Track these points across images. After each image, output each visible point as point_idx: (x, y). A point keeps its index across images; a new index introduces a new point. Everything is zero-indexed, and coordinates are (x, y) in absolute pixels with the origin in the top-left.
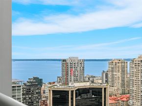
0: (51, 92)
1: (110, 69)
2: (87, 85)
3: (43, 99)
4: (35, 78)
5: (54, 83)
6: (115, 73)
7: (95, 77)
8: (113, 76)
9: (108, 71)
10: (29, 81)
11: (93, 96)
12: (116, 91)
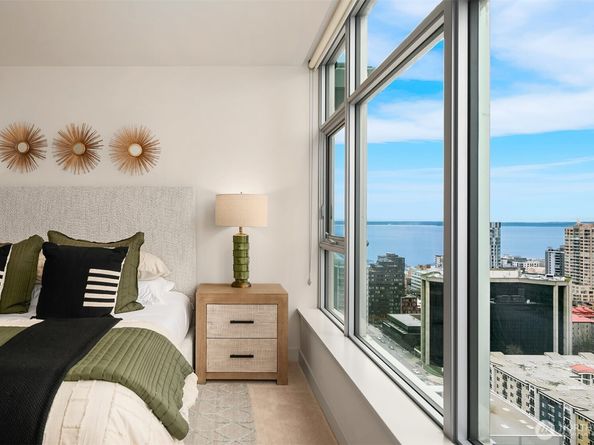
0: (428, 284)
1: (570, 244)
2: (512, 276)
3: (409, 296)
4: (389, 256)
5: (429, 267)
6: (583, 254)
7: (525, 260)
8: (578, 260)
9: (562, 250)
10: (381, 260)
11: (528, 302)
12: (588, 294)
